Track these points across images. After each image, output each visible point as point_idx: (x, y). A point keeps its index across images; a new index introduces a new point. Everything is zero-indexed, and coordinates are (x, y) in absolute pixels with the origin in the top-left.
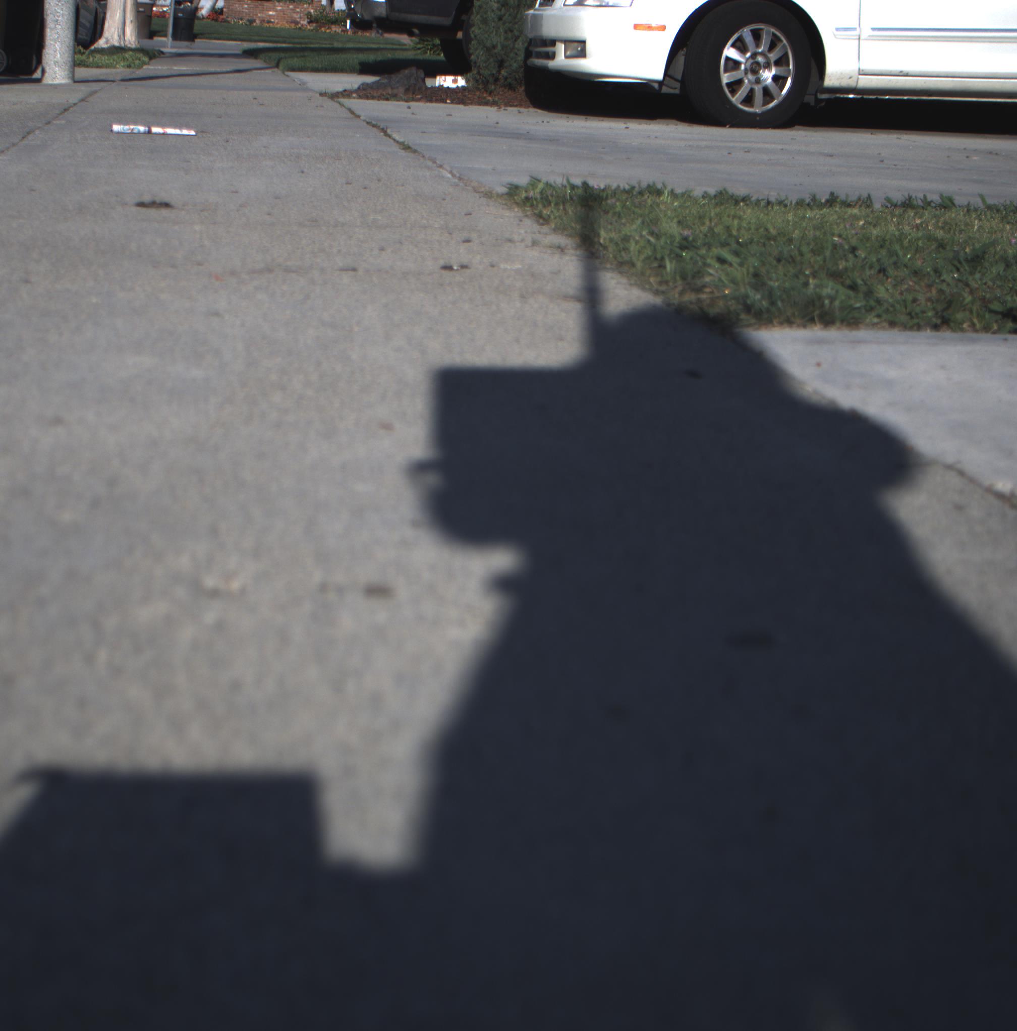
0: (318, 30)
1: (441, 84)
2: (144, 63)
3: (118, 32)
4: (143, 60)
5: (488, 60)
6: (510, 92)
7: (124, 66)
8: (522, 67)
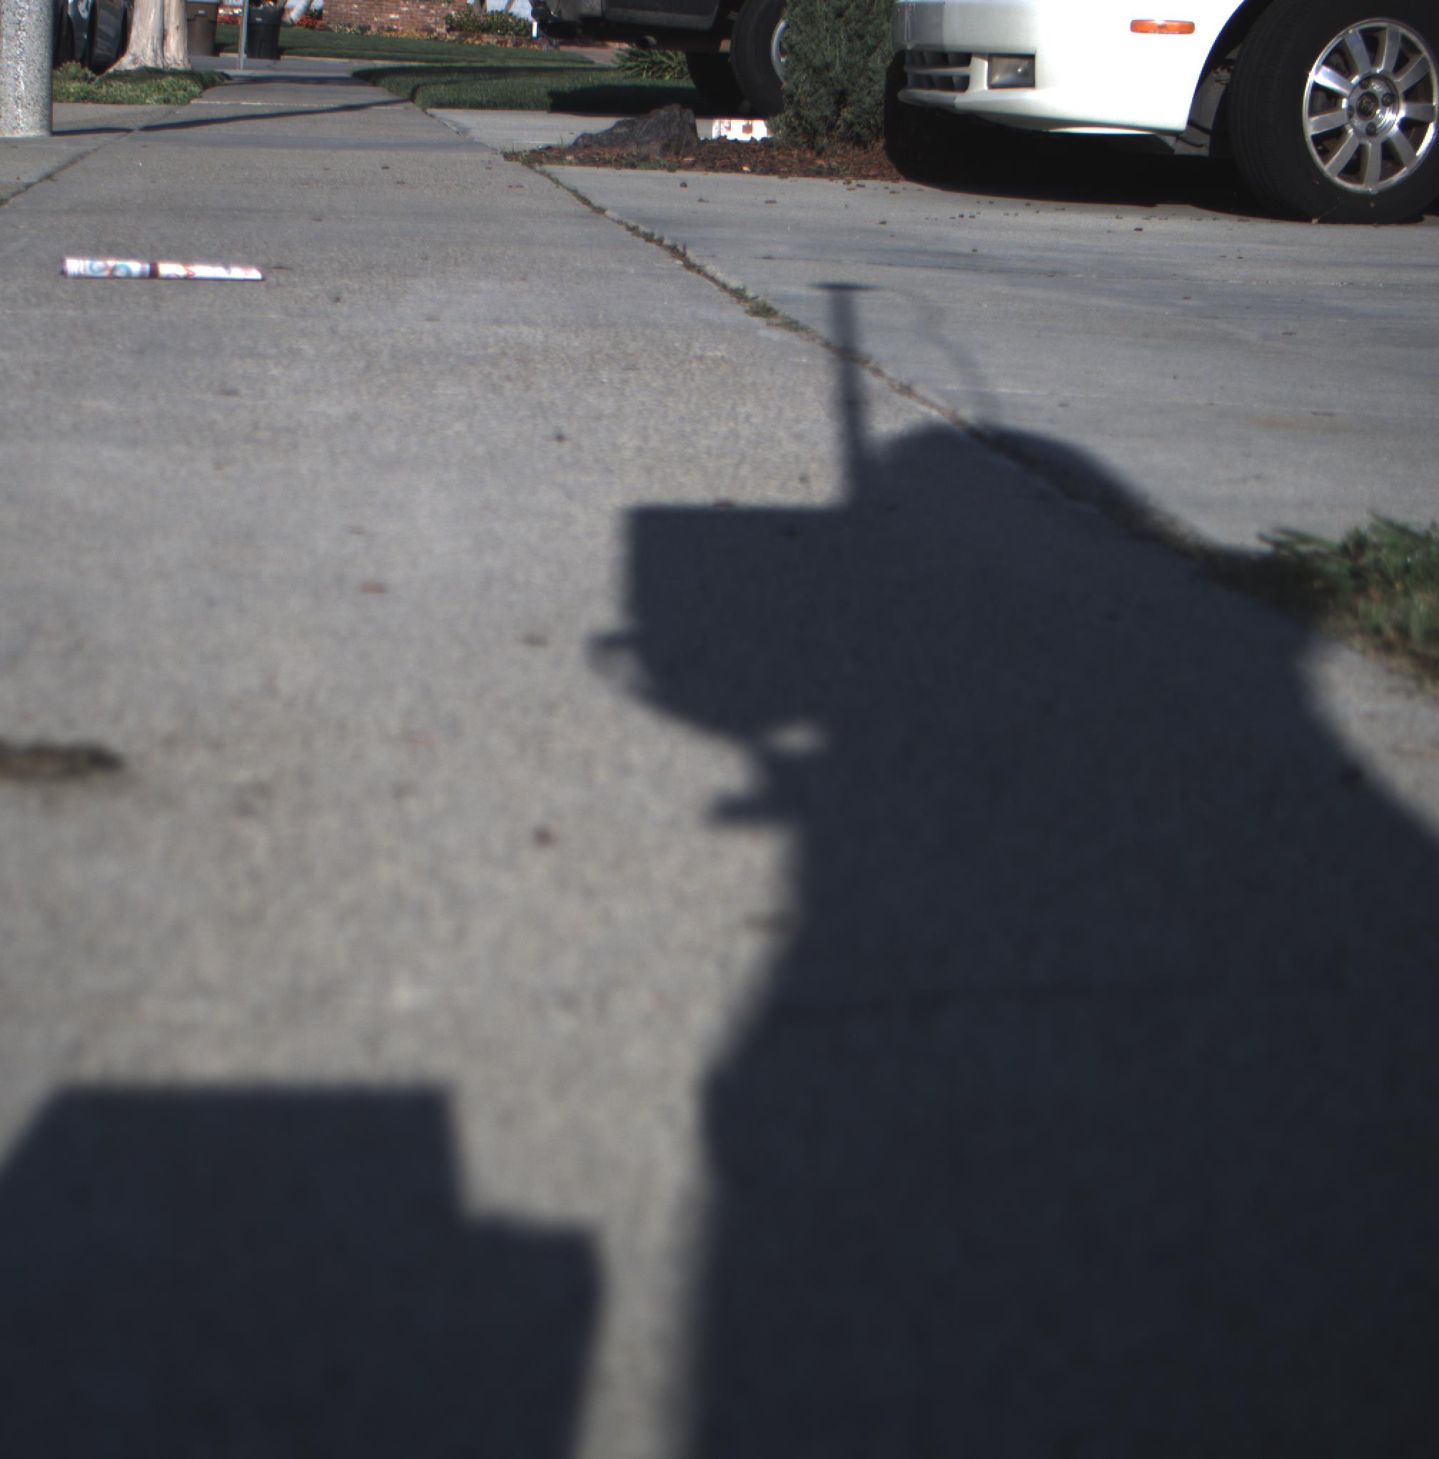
0: (462, 41)
1: (723, 134)
2: (193, 96)
3: (152, 44)
4: (191, 91)
5: (816, 90)
6: (857, 151)
7: (157, 101)
8: (881, 104)
